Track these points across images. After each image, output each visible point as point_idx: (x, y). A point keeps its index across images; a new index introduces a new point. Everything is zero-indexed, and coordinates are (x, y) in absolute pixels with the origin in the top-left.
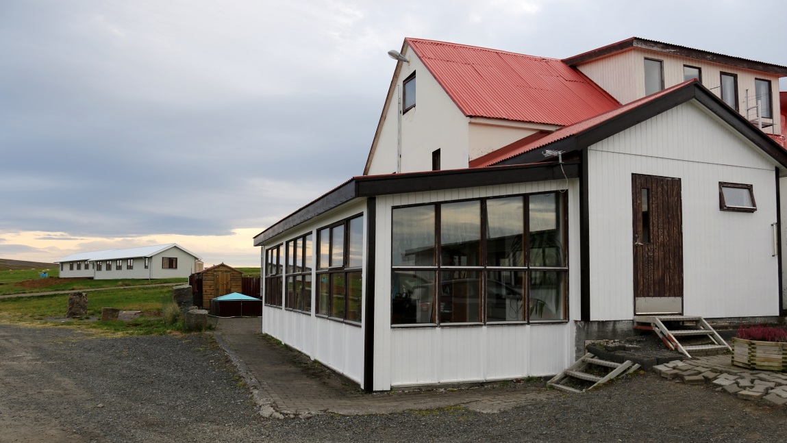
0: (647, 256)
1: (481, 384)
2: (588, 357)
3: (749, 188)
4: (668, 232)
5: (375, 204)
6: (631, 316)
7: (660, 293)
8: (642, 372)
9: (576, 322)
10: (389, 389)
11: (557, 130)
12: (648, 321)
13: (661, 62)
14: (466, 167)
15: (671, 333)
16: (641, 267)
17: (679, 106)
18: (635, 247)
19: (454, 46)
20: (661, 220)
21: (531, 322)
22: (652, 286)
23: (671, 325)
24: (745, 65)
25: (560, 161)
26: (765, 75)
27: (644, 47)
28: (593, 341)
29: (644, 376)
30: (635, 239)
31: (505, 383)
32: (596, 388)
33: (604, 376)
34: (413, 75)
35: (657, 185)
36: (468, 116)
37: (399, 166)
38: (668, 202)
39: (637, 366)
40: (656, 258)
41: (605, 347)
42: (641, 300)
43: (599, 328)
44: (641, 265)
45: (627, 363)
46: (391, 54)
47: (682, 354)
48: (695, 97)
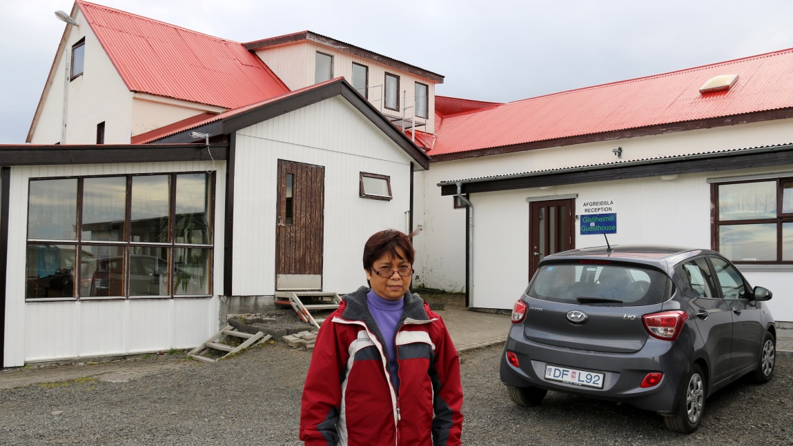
0: (289, 236)
1: (124, 357)
2: (228, 329)
3: (387, 178)
4: (310, 215)
5: (9, 175)
6: (272, 292)
7: (301, 271)
8: (272, 342)
9: (220, 296)
10: (23, 365)
11: (223, 113)
12: (287, 297)
13: (332, 57)
14: (128, 142)
15: (305, 308)
16: (283, 246)
17: (327, 100)
18: (278, 228)
19: (130, 16)
20: (304, 203)
21: (174, 296)
22: (293, 265)
23: (306, 300)
24: (407, 68)
25: (207, 143)
26: (423, 79)
27: (316, 40)
28: (235, 315)
29: (274, 345)
30: (278, 220)
31: (148, 355)
32: (228, 358)
33: (237, 346)
34: (82, 41)
35: (302, 171)
36: (132, 91)
37: (63, 135)
38: (312, 188)
39: (269, 336)
40: (298, 238)
41: (245, 320)
42: (282, 277)
43: (241, 302)
44: (283, 245)
45: (260, 334)
46: (59, 14)
47: (313, 325)
48: (340, 93)
